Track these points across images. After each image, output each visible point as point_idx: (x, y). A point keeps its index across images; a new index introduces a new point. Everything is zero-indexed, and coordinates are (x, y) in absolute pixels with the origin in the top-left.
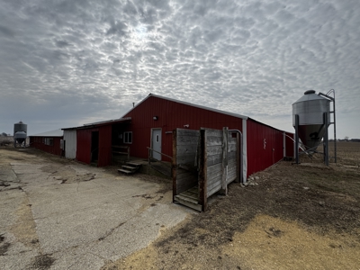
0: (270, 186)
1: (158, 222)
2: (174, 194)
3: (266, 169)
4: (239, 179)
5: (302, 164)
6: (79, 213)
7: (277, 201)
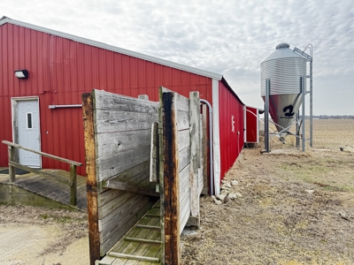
0: (260, 195)
3: (235, 165)
4: (208, 191)
5: (273, 151)
7: (286, 224)
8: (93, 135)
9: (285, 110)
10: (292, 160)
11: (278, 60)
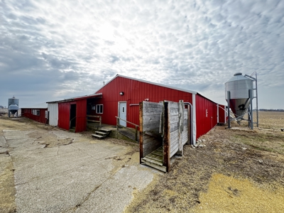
0: (216, 147)
1: (130, 184)
2: (141, 156)
3: (208, 133)
4: (190, 142)
5: (233, 128)
6: (58, 177)
7: (225, 160)
8: (142, 116)
9: (239, 106)
10: (243, 133)
11: (235, 81)
